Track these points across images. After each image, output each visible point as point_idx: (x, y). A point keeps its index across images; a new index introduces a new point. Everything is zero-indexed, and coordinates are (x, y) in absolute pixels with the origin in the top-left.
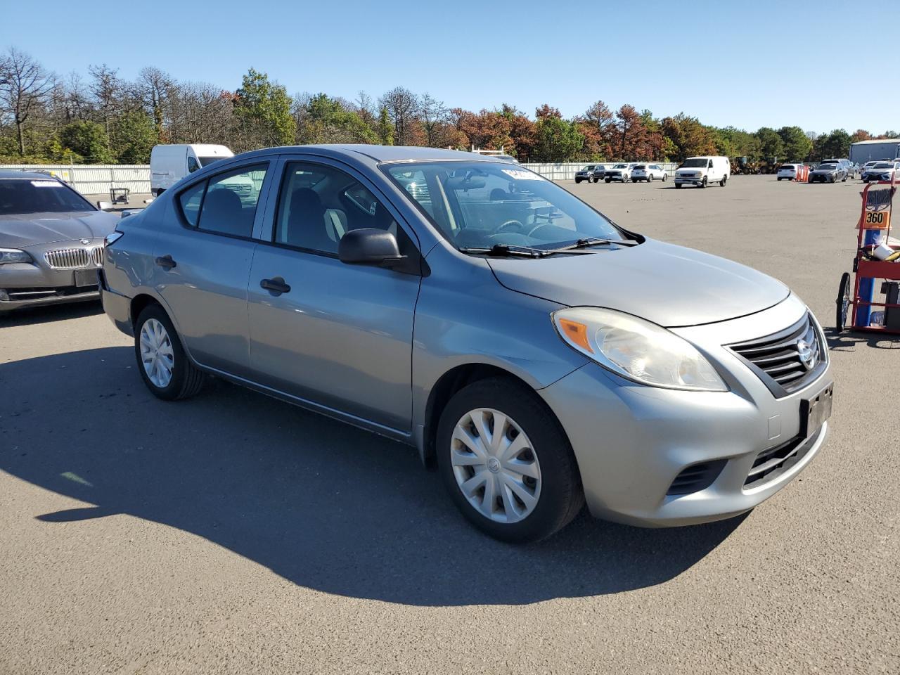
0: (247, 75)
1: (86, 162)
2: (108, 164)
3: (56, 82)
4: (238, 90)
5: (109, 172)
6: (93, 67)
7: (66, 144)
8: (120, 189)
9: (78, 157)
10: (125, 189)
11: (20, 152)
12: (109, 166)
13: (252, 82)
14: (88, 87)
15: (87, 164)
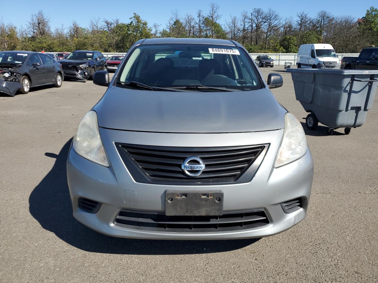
0: (369, 9)
1: (286, 52)
2: (294, 53)
3: (286, 21)
4: (363, 17)
5: (294, 56)
6: (299, 13)
7: (281, 45)
8: (289, 63)
9: (284, 50)
10: (290, 63)
11: (265, 48)
12: (294, 54)
13: (371, 13)
14: (295, 22)
15: (286, 53)
